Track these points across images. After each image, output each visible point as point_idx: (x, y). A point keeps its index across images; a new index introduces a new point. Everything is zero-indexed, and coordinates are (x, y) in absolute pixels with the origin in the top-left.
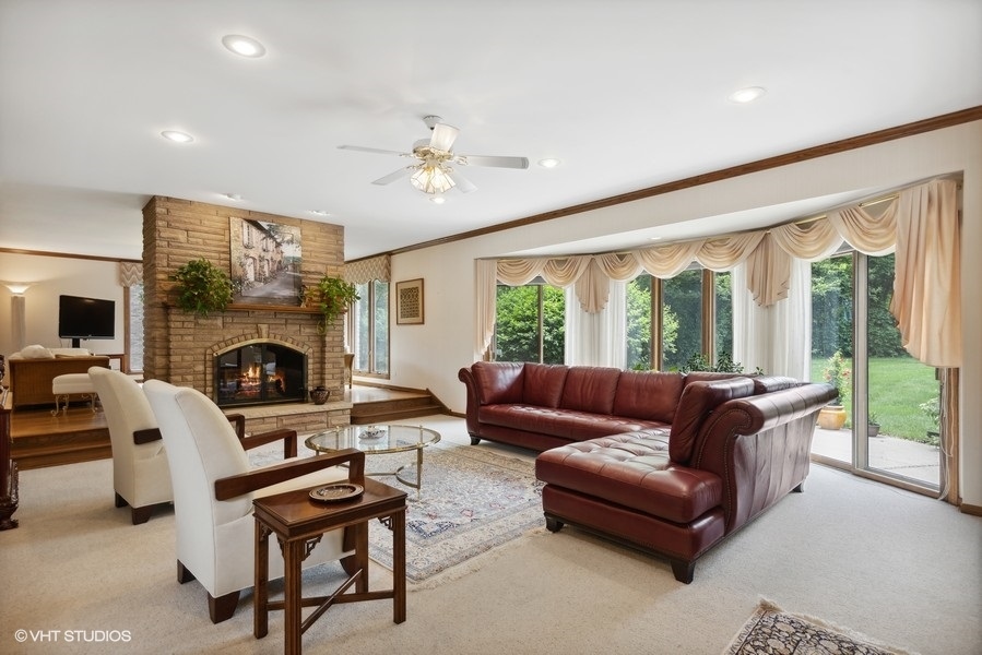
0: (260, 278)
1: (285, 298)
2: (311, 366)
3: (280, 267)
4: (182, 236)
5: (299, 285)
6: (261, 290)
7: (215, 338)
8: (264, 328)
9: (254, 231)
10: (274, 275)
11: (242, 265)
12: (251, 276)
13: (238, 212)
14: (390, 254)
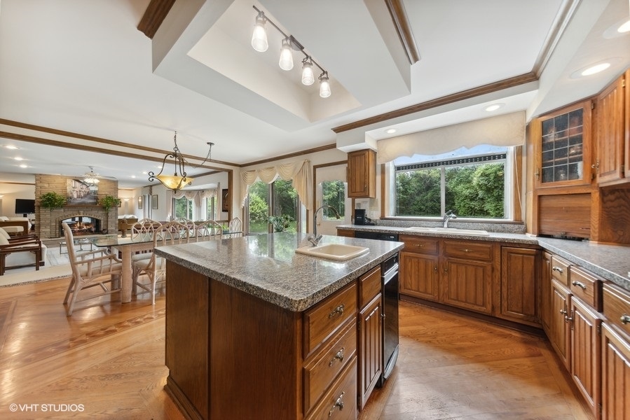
0: (79, 197)
1: (90, 203)
2: (102, 223)
3: (88, 193)
4: (46, 185)
5: (96, 198)
6: (79, 200)
7: (61, 215)
8: (82, 212)
9: (77, 183)
10: (85, 196)
11: (71, 193)
12: (75, 196)
13: (70, 178)
14: (151, 186)
